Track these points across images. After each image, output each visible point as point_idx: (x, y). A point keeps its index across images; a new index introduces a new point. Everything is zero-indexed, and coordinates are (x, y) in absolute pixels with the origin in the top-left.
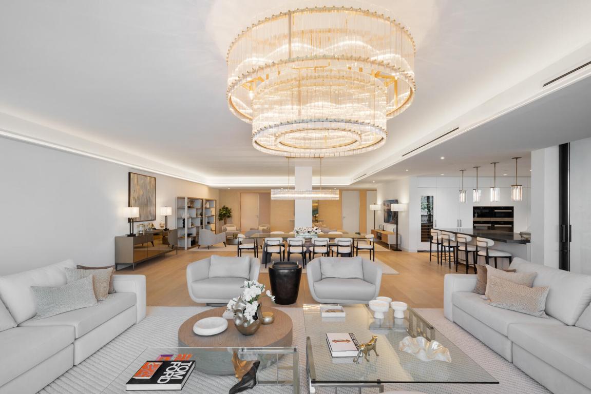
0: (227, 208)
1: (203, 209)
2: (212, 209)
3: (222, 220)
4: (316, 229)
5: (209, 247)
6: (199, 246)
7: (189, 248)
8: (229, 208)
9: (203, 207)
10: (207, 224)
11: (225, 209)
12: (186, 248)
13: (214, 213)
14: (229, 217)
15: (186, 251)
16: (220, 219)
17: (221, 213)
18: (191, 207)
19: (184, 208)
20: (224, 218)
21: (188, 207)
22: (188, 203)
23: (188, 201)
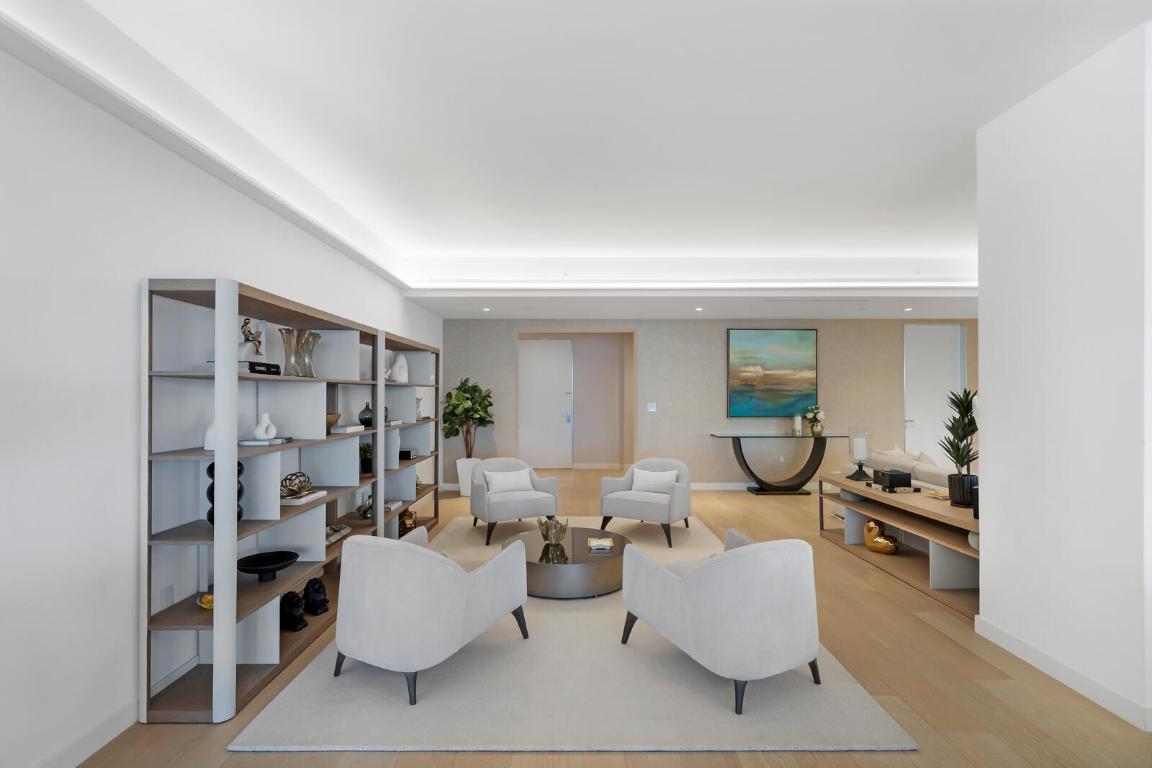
0: (475, 389)
1: (374, 387)
2: (420, 392)
3: (457, 433)
8: (484, 388)
9: (374, 377)
10: (395, 463)
11: (468, 390)
13: (427, 409)
14: (482, 422)
16: (451, 433)
17: (456, 407)
18: (273, 369)
19: (212, 378)
20: (465, 428)
21: (253, 367)
22: (249, 337)
23: (246, 324)
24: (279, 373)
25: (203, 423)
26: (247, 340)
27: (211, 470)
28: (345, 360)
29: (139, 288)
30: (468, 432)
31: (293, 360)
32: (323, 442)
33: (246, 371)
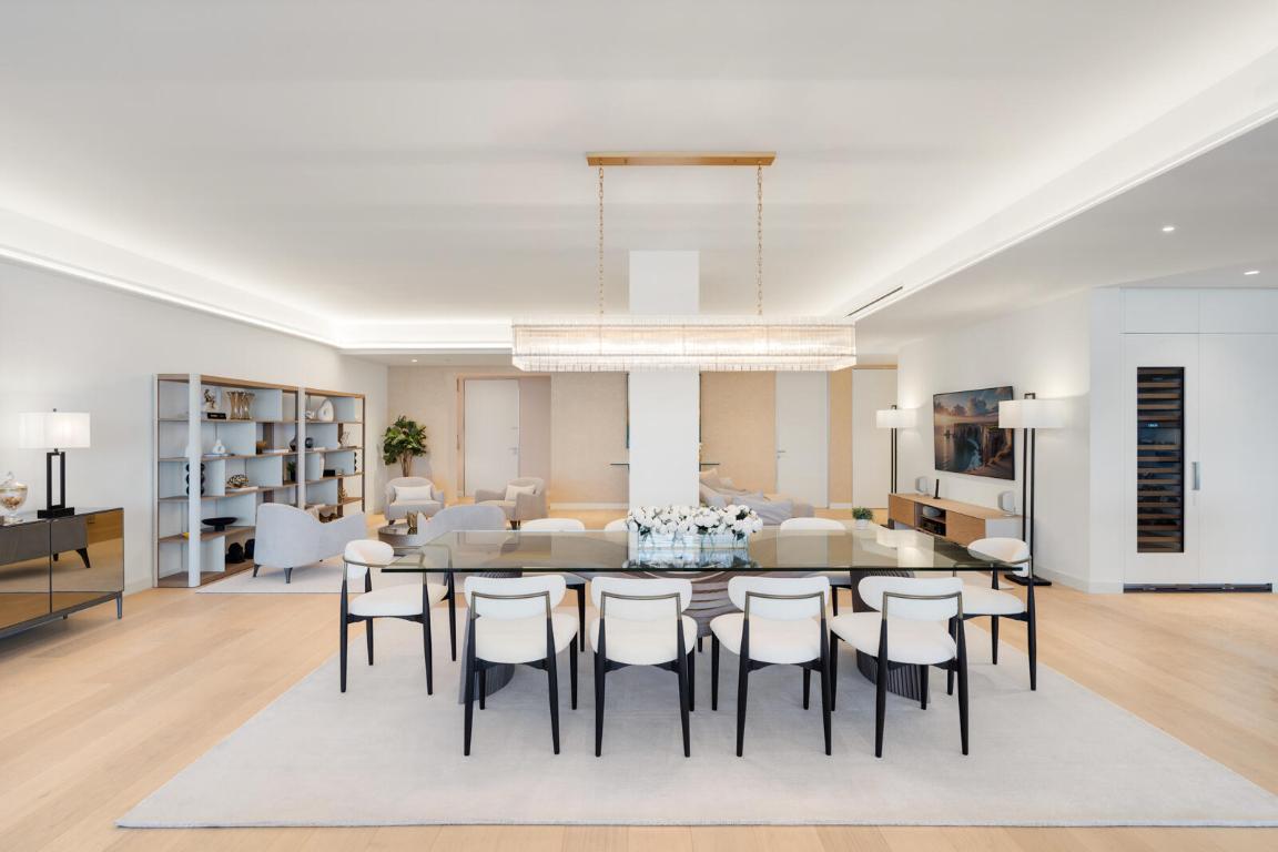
0: (411, 425)
1: (297, 425)
3: (394, 461)
4: (741, 516)
5: (289, 574)
6: (257, 567)
7: (208, 578)
8: (419, 427)
9: (297, 418)
11: (407, 426)
12: (194, 579)
14: (416, 451)
15: (191, 592)
17: (393, 439)
18: (222, 416)
19: (187, 421)
20: (402, 455)
21: (209, 415)
22: (208, 399)
23: (207, 391)
24: (225, 418)
25: (184, 444)
26: (207, 400)
27: (188, 468)
28: (273, 410)
29: (153, 378)
30: (405, 460)
31: (236, 410)
32: (254, 458)
33: (206, 417)
